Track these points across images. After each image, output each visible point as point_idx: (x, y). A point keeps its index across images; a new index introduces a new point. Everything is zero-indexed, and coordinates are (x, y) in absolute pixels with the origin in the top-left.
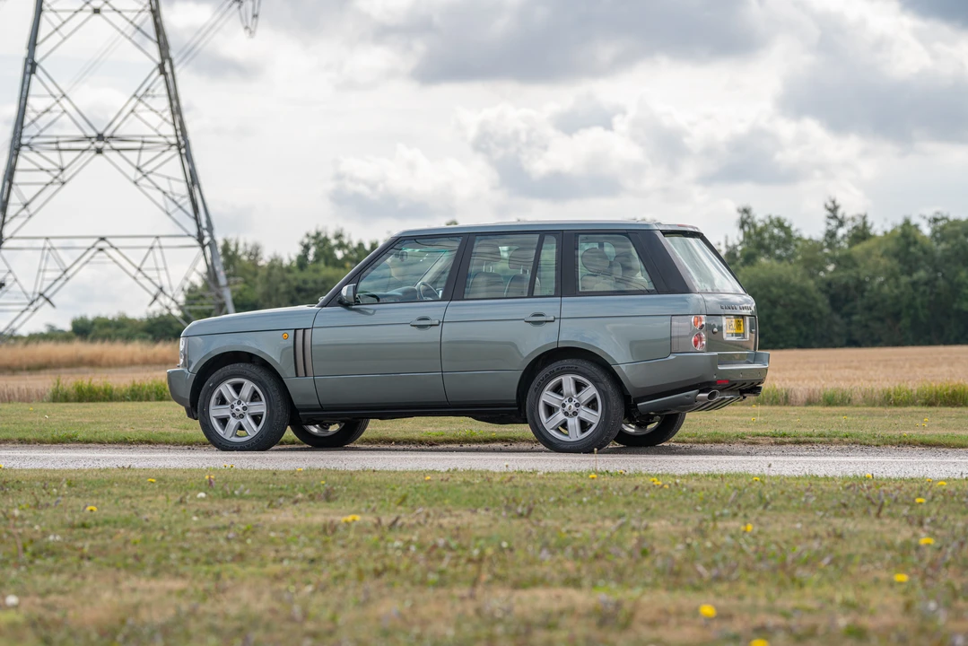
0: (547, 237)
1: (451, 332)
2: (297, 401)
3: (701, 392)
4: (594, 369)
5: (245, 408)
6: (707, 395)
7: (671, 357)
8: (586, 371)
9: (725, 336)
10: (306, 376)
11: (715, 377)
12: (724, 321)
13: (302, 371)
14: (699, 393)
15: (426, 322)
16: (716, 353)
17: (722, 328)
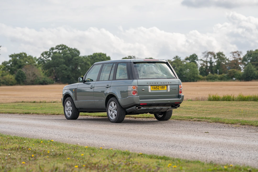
0: (114, 64)
2: (77, 107)
6: (138, 108)
7: (128, 97)
8: (115, 101)
9: (150, 91)
10: (77, 100)
11: (138, 103)
12: (150, 87)
13: (76, 99)
14: (136, 107)
15: (91, 87)
16: (139, 96)
17: (148, 89)
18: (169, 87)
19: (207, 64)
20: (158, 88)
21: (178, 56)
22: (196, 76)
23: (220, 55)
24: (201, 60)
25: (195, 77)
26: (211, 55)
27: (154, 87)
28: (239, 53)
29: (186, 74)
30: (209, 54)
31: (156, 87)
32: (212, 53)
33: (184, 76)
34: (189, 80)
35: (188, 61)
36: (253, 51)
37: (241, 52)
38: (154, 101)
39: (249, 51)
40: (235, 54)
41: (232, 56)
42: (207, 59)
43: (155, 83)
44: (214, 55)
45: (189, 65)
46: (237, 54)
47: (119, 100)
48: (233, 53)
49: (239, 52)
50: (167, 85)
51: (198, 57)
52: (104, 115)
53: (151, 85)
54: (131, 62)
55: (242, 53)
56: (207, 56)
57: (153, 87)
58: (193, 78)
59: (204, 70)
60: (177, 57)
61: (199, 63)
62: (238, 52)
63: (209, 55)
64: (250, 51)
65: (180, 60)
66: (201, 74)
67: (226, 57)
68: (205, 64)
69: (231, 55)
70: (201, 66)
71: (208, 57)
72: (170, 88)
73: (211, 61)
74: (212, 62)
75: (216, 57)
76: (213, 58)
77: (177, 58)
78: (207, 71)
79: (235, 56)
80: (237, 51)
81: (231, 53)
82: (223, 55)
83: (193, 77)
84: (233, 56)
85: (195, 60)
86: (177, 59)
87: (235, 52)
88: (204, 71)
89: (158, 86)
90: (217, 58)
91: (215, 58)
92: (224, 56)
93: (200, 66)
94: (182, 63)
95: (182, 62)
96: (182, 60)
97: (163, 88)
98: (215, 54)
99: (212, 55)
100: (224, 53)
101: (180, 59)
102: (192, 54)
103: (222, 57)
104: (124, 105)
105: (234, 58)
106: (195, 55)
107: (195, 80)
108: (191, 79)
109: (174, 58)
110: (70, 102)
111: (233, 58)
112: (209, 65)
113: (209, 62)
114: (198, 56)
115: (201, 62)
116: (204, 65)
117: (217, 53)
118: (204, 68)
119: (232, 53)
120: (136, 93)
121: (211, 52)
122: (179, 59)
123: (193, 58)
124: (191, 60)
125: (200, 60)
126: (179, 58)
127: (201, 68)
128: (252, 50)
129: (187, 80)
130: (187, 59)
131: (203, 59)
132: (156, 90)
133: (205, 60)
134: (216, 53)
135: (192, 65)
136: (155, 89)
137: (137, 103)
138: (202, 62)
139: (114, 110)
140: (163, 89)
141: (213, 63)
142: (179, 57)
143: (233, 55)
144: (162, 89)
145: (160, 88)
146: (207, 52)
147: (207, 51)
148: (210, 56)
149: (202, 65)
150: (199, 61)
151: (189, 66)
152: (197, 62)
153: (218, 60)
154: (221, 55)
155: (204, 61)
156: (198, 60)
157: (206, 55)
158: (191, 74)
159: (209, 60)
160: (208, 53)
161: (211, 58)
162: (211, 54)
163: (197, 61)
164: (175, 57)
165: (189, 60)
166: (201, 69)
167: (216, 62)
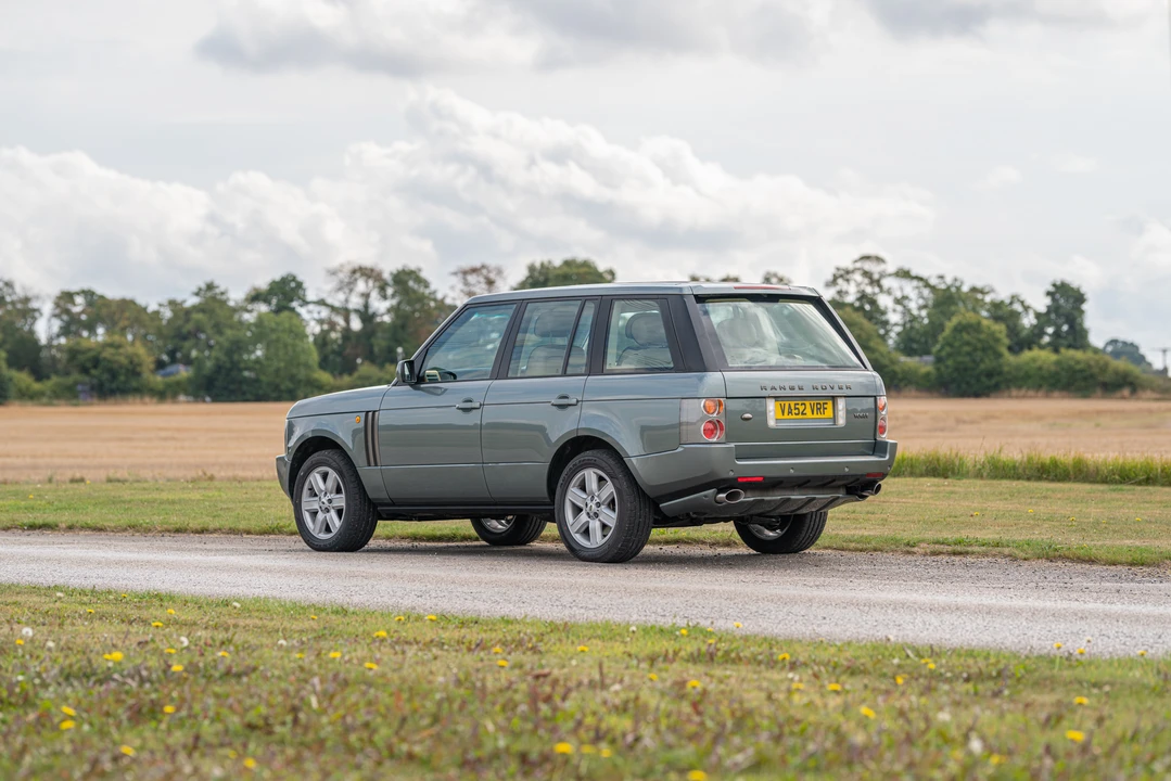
0: (587, 304)
1: (491, 415)
2: (371, 495)
3: (720, 491)
4: (611, 462)
5: (330, 501)
6: (724, 495)
7: (680, 449)
8: (604, 465)
9: (772, 423)
10: (376, 465)
11: (731, 474)
12: (771, 405)
13: (372, 459)
14: (718, 493)
15: (468, 405)
16: (732, 445)
17: (764, 414)
18: (841, 404)
19: (347, 320)
20: (801, 408)
21: (216, 283)
22: (302, 374)
23: (406, 283)
24: (322, 303)
25: (300, 381)
26: (367, 282)
27: (787, 403)
28: (492, 276)
29: (257, 366)
30: (358, 275)
31: (793, 407)
32: (372, 270)
33: (246, 374)
34: (274, 395)
35: (263, 308)
36: (555, 268)
37: (499, 272)
38: (793, 466)
39: (538, 265)
40: (472, 279)
41: (460, 286)
42: (347, 301)
43: (792, 388)
44: (377, 284)
45: (273, 325)
46: (482, 280)
47: (634, 463)
48: (465, 273)
49: (489, 272)
50: (834, 398)
51: (304, 290)
52: (438, 533)
53: (776, 398)
54: (682, 296)
55: (505, 274)
56: (349, 286)
57: (782, 403)
58: (290, 385)
59: (335, 347)
60: (210, 287)
61: (311, 319)
62: (484, 272)
63: (356, 280)
64: (542, 265)
65: (223, 303)
66: (324, 364)
67: (435, 292)
68: (340, 321)
69: (457, 282)
70: (322, 330)
71: (351, 290)
72: (848, 412)
73: (366, 306)
74: (371, 311)
75: (390, 291)
76: (374, 295)
77: (209, 294)
78: (348, 351)
79: (474, 285)
80: (483, 267)
81: (455, 274)
82: (419, 280)
83: (292, 378)
84: (466, 289)
85: (292, 300)
86: (214, 298)
87: (474, 271)
88: (334, 352)
89: (800, 402)
90: (393, 296)
91: (385, 297)
92: (426, 285)
93: (317, 329)
94: (231, 317)
95: (234, 310)
96: (231, 304)
97: (821, 409)
98: (387, 276)
99: (371, 283)
100: (424, 275)
101: (224, 297)
102: (278, 278)
103: (414, 291)
104: (657, 486)
105: (470, 294)
106: (294, 279)
107: (300, 393)
108: (283, 387)
109: (197, 294)
110: (333, 475)
111: (462, 295)
112: (356, 324)
113: (357, 311)
114: (305, 286)
115: (319, 313)
116: (333, 325)
117: (395, 272)
118: (335, 341)
119: (460, 276)
120: (716, 428)
121: (366, 269)
122: (218, 297)
123: (284, 294)
124: (274, 301)
125: (314, 303)
126: (222, 293)
127: (322, 341)
128: (550, 262)
129: (261, 392)
130: (256, 297)
131: (330, 301)
132: (794, 416)
133: (337, 304)
134: (391, 274)
135: (287, 325)
136: (789, 413)
137: (724, 476)
138: (325, 313)
139: (598, 505)
140: (819, 416)
141: (374, 315)
142: (222, 289)
143: (466, 283)
144: (815, 416)
145: (808, 411)
146: (348, 269)
147: (349, 263)
148: (361, 286)
149: (326, 327)
150: (311, 307)
151: (273, 330)
152: (302, 311)
153: (399, 304)
154: (411, 283)
155: (333, 309)
156: (305, 303)
157: (346, 280)
158: (282, 364)
159: (355, 302)
160: (354, 272)
161: (366, 296)
162: (365, 278)
163: (301, 306)
164: (203, 286)
165: (267, 301)
166: (320, 341)
167: (389, 311)
